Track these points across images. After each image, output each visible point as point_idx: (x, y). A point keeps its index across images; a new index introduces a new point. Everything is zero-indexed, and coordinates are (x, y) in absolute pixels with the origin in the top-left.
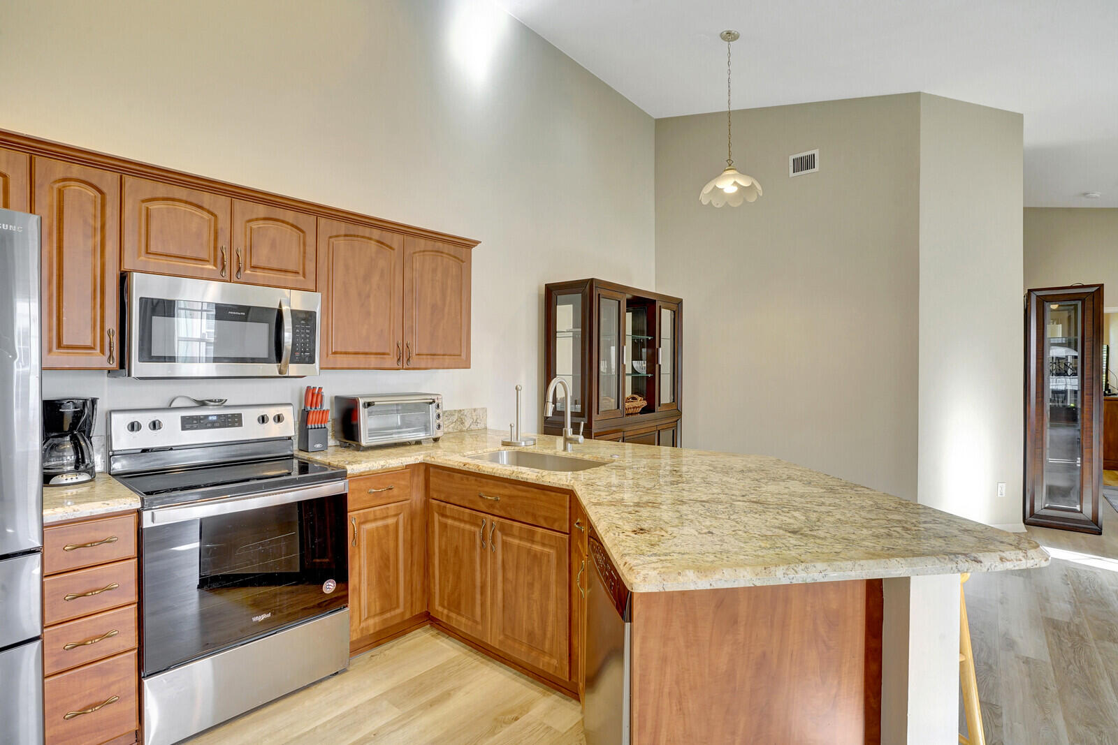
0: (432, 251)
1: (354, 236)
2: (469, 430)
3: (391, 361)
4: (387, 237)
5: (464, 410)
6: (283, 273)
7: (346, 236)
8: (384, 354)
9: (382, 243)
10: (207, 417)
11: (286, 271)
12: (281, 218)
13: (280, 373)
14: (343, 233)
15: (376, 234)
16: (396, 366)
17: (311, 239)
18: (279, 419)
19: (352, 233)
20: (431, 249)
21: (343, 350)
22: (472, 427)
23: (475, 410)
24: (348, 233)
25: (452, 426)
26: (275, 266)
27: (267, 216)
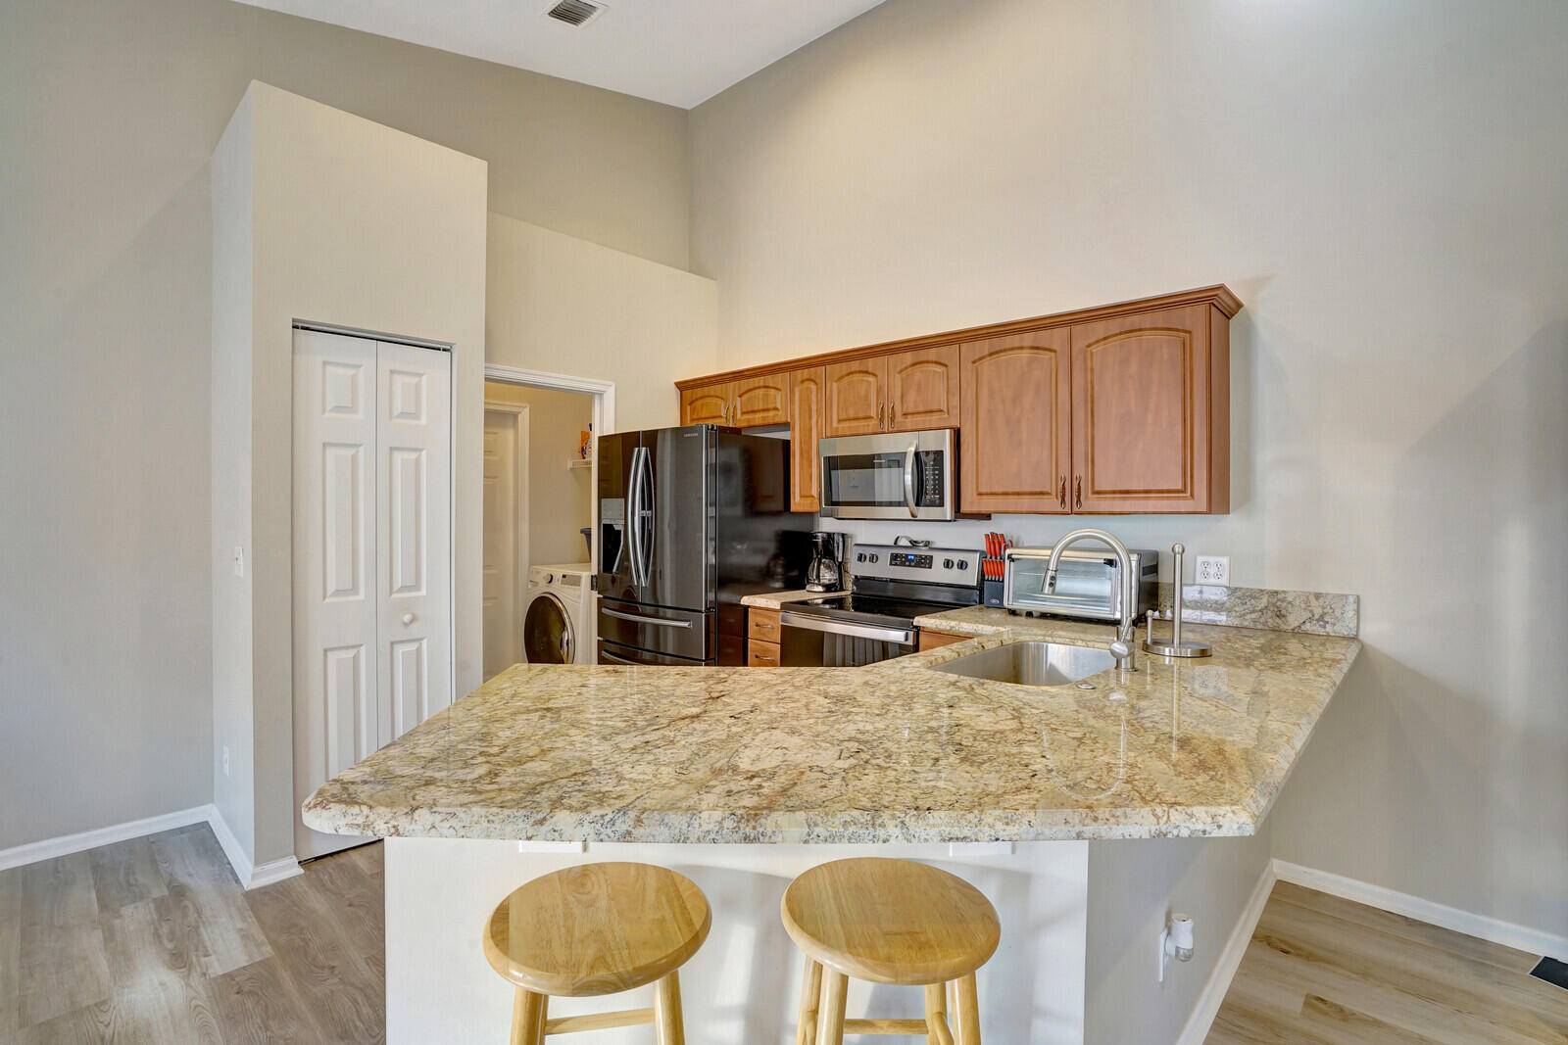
0: (1121, 333)
1: (1001, 351)
2: (1298, 633)
3: (1053, 503)
4: (1043, 337)
5: (1284, 592)
6: (929, 414)
7: (991, 354)
8: (1042, 493)
9: (1038, 348)
10: (907, 555)
11: (931, 412)
12: (925, 359)
13: (913, 516)
14: (986, 352)
15: (1028, 339)
16: (1060, 509)
17: (954, 371)
18: (962, 565)
19: (998, 349)
20: (1118, 331)
21: (989, 491)
22: (1308, 627)
23: (1318, 596)
24: (993, 351)
25: (1254, 616)
26: (921, 409)
27: (915, 361)
